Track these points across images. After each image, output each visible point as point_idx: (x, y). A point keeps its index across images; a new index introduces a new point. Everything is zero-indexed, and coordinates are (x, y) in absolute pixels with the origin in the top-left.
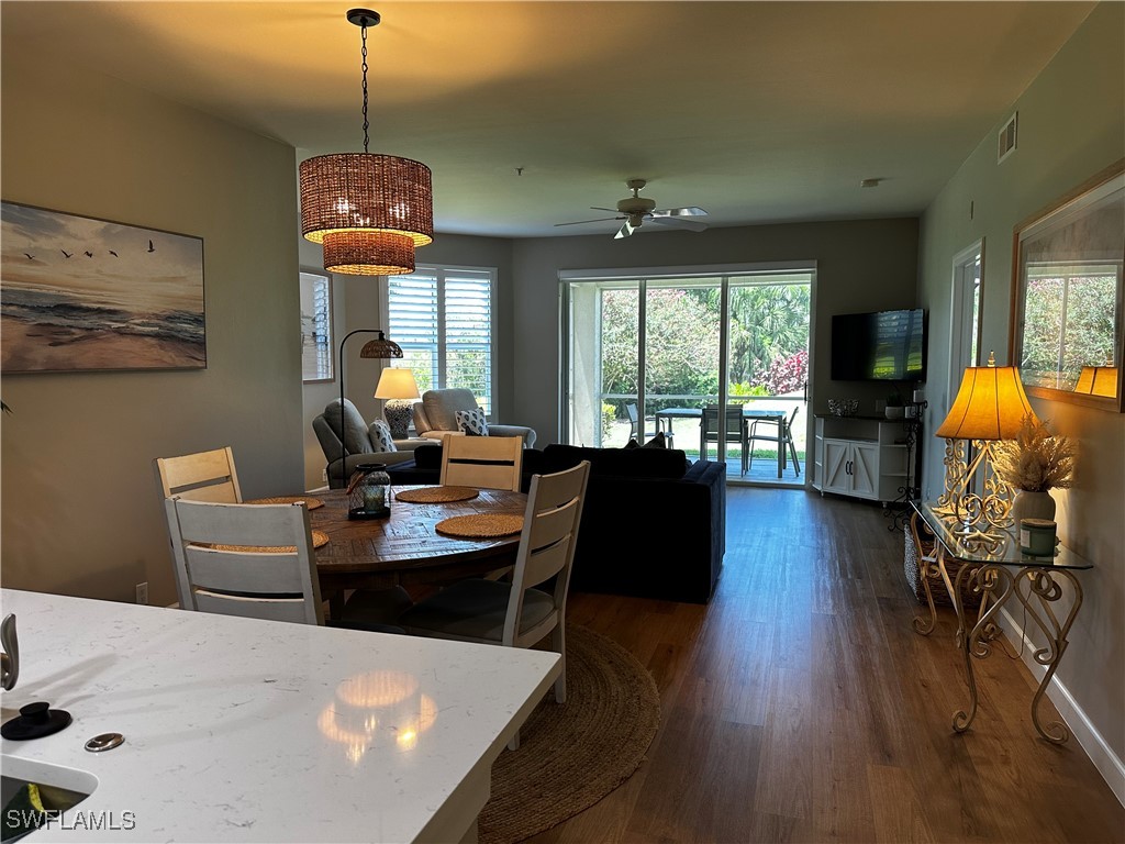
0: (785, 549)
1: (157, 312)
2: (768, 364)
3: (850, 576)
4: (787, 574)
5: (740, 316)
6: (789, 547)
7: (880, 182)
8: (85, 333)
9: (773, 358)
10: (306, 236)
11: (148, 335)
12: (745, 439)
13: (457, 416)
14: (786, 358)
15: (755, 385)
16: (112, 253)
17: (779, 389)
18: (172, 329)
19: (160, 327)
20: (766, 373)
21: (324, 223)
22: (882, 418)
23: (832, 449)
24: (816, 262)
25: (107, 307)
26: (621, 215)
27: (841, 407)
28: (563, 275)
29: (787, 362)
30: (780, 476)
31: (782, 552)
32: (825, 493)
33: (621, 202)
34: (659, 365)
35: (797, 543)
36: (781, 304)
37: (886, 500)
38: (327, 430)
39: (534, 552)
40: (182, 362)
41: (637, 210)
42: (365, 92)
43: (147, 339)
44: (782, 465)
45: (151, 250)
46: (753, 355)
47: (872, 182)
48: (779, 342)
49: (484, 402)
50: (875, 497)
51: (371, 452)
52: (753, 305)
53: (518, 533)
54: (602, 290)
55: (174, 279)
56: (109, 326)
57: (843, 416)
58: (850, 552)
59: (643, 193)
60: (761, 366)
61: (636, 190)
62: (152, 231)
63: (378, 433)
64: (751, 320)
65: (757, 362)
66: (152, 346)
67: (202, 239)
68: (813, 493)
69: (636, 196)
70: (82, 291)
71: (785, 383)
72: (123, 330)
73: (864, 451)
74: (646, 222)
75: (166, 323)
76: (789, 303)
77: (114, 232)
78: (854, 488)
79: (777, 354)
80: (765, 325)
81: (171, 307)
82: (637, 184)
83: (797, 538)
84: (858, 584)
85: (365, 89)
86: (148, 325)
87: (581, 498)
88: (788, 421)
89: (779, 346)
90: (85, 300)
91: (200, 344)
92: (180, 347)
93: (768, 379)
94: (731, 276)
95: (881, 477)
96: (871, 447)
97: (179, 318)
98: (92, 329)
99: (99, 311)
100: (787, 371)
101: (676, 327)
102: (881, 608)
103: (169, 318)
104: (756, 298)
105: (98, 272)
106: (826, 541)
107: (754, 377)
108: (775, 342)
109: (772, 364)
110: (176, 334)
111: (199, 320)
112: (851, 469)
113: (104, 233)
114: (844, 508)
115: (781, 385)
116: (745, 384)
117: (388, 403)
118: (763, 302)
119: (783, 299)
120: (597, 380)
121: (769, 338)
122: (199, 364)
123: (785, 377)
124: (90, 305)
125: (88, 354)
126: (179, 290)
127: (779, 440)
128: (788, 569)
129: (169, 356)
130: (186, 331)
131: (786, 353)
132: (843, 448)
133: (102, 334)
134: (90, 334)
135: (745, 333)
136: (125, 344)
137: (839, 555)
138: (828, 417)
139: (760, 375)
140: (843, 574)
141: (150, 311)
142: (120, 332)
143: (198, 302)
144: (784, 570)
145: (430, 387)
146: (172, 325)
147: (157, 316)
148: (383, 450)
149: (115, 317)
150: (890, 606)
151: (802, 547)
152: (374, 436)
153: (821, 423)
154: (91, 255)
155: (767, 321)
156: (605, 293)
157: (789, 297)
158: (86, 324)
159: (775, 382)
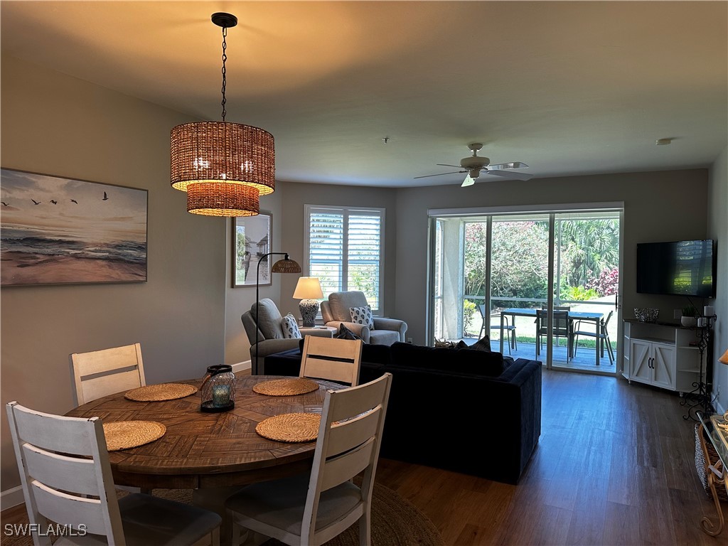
0: (593, 433)
1: (108, 242)
2: (598, 273)
3: (646, 464)
4: (591, 457)
5: (577, 240)
6: (596, 431)
7: (672, 141)
8: (47, 258)
9: (602, 269)
10: (174, 186)
11: (99, 259)
12: (570, 334)
13: (351, 311)
14: (611, 270)
15: (589, 288)
16: (73, 201)
17: (606, 291)
18: (120, 254)
19: (110, 252)
20: (596, 280)
21: (180, 176)
22: (678, 325)
23: (638, 347)
24: (623, 202)
25: (67, 239)
26: (463, 169)
27: (645, 314)
28: (431, 213)
29: (612, 273)
30: (598, 364)
31: (590, 435)
32: (631, 381)
33: (463, 160)
34: (514, 273)
35: (604, 428)
36: (606, 232)
37: (682, 391)
38: (251, 322)
39: (328, 459)
40: (126, 277)
41: (474, 166)
42: (224, 77)
43: (98, 261)
44: (599, 355)
45: (105, 199)
46: (587, 267)
47: (665, 141)
48: (606, 258)
49: (373, 302)
50: (673, 388)
51: (281, 338)
52: (586, 232)
53: (315, 441)
54: (465, 223)
55: (123, 219)
56: (68, 253)
57: (646, 322)
58: (648, 439)
59: (480, 153)
60: (593, 275)
61: (475, 151)
62: (106, 184)
63: (287, 324)
64: (585, 242)
65: (589, 272)
66: (102, 266)
67: (147, 191)
68: (622, 380)
69: (475, 155)
70: (46, 228)
71: (611, 288)
72: (79, 256)
73: (664, 351)
74: (483, 175)
75: (115, 250)
76: (613, 231)
77: (75, 186)
78: (655, 380)
79: (604, 267)
80: (595, 246)
81: (117, 238)
82: (475, 146)
83: (605, 422)
84: (653, 473)
85: (224, 74)
86: (100, 251)
87: (383, 405)
88: (605, 321)
89: (606, 261)
90: (49, 234)
91: (143, 264)
92: (126, 266)
93: (598, 284)
94: (557, 213)
95: (678, 372)
96: (669, 347)
97: (125, 246)
98: (53, 255)
99: (60, 242)
100: (612, 279)
101: (526, 247)
102: (672, 500)
103: (118, 246)
104: (588, 228)
105: (61, 214)
106: (629, 426)
107: (587, 282)
108: (603, 258)
109: (602, 274)
110: (122, 257)
111: (142, 248)
112: (653, 364)
113: (67, 187)
114: (646, 395)
115: (608, 289)
116: (581, 288)
117: (302, 302)
118: (593, 231)
119: (608, 227)
120: (460, 285)
121: (598, 255)
122: (141, 279)
123: (611, 283)
124: (52, 238)
125: (49, 273)
126: (128, 226)
127: (597, 335)
128: (592, 453)
129: (117, 273)
130: (131, 255)
131: (611, 266)
132: (646, 347)
133: (61, 258)
134: (52, 258)
135: (580, 251)
136: (80, 265)
137: (638, 442)
138: (634, 322)
139: (592, 281)
140: (641, 462)
141: (102, 242)
142: (76, 257)
143: (141, 235)
144: (589, 453)
145: (336, 290)
146: (119, 252)
147: (107, 245)
148: (290, 336)
149: (73, 246)
150: (680, 499)
151: (607, 432)
152: (284, 326)
153: (628, 326)
154: (55, 203)
155: (597, 243)
156: (467, 225)
157: (613, 227)
158: (49, 251)
159: (603, 286)
